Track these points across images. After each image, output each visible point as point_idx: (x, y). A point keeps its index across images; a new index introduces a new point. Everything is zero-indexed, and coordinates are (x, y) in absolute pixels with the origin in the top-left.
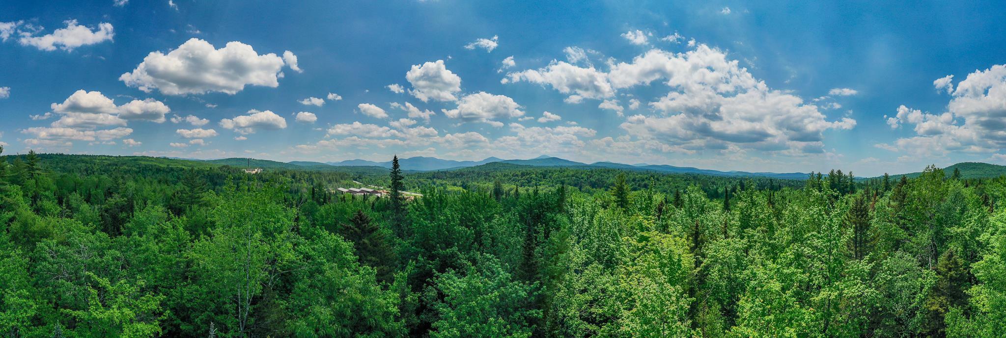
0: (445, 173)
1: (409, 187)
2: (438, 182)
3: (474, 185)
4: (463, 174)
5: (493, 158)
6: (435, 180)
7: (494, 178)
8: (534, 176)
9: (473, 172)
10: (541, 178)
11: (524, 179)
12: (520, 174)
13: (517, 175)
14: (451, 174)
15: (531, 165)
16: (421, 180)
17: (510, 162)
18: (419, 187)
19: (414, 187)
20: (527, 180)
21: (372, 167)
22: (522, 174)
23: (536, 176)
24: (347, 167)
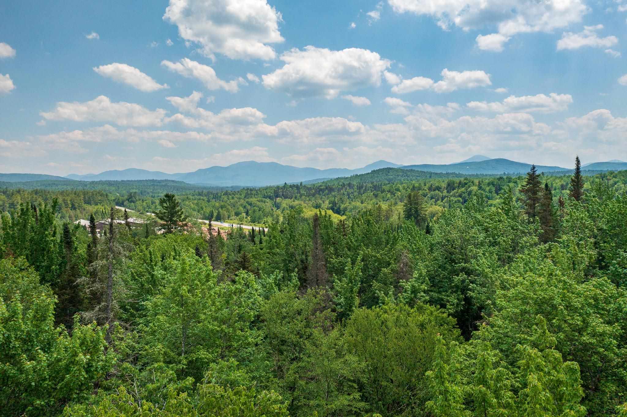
0: (298, 187)
1: (226, 214)
2: (285, 203)
3: (355, 208)
4: (331, 190)
5: (381, 162)
6: (278, 200)
7: (393, 194)
8: (474, 188)
9: (349, 185)
10: (490, 192)
11: (454, 196)
12: (444, 185)
13: (438, 188)
14: (310, 189)
15: (457, 172)
16: (253, 200)
17: (416, 169)
18: (247, 213)
19: (237, 214)
20: (460, 196)
21: (160, 182)
22: (449, 185)
23: (480, 188)
24: (110, 183)
